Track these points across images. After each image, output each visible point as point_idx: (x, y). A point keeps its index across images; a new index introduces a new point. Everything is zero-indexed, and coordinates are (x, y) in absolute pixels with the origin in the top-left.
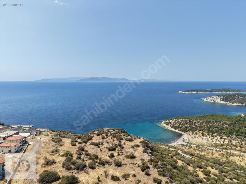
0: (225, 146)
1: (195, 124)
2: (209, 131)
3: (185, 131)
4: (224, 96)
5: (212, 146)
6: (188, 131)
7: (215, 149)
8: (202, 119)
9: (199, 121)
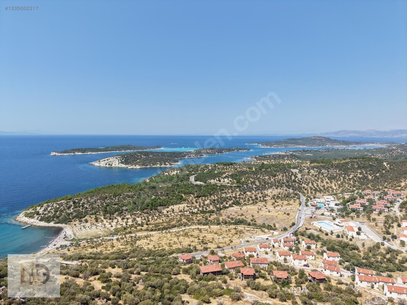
0: (129, 229)
1: (83, 206)
2: (106, 212)
3: (67, 220)
4: (123, 156)
5: (111, 234)
6: (73, 220)
7: (115, 237)
8: (93, 196)
9: (89, 199)
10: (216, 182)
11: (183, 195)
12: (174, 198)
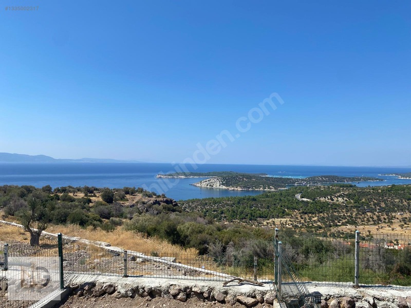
4: (224, 178)
10: (328, 200)
11: (286, 210)
12: (275, 211)
